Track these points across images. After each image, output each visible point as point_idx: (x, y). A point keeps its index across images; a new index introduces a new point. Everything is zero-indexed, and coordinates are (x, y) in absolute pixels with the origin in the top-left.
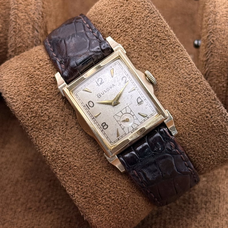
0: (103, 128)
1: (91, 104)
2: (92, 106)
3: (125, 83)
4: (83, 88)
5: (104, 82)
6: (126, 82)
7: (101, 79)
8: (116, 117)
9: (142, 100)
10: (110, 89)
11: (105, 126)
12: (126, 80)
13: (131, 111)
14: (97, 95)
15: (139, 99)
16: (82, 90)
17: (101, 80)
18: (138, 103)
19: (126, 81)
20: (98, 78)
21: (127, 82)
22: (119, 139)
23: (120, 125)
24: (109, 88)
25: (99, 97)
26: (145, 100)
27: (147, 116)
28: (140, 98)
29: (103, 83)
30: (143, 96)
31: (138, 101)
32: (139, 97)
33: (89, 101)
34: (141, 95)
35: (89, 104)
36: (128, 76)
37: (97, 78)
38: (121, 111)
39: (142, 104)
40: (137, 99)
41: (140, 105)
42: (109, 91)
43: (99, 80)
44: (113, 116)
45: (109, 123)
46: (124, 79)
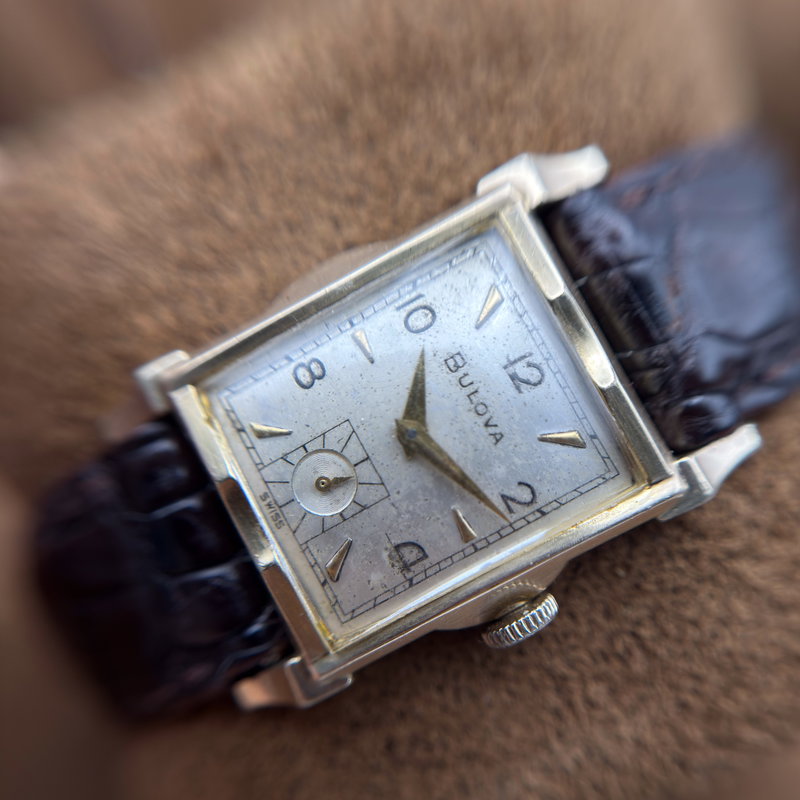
0: (302, 365)
1: (420, 319)
2: (411, 321)
3: (503, 497)
4: (507, 286)
5: (520, 392)
6: (510, 503)
7: (540, 382)
8: (345, 430)
9: (413, 568)
10: (481, 421)
11: (307, 374)
12: (519, 503)
13: (364, 508)
14: (459, 354)
15: (415, 551)
16: (498, 283)
17: (534, 380)
18: (397, 547)
19: (513, 500)
20: (545, 367)
21: (509, 507)
22: (243, 434)
23: (304, 446)
24: (487, 416)
25: (451, 363)
26: (411, 580)
27: (331, 578)
28: (419, 560)
29: (518, 388)
30: (429, 572)
31: (410, 548)
32: (426, 556)
33: (436, 310)
34: (437, 568)
35: (425, 307)
36: (538, 515)
37: (544, 362)
38: (368, 458)
39: (393, 566)
40: (419, 543)
41: (390, 556)
42: (473, 414)
43: (536, 372)
44: (351, 417)
45: (322, 394)
46: (526, 496)
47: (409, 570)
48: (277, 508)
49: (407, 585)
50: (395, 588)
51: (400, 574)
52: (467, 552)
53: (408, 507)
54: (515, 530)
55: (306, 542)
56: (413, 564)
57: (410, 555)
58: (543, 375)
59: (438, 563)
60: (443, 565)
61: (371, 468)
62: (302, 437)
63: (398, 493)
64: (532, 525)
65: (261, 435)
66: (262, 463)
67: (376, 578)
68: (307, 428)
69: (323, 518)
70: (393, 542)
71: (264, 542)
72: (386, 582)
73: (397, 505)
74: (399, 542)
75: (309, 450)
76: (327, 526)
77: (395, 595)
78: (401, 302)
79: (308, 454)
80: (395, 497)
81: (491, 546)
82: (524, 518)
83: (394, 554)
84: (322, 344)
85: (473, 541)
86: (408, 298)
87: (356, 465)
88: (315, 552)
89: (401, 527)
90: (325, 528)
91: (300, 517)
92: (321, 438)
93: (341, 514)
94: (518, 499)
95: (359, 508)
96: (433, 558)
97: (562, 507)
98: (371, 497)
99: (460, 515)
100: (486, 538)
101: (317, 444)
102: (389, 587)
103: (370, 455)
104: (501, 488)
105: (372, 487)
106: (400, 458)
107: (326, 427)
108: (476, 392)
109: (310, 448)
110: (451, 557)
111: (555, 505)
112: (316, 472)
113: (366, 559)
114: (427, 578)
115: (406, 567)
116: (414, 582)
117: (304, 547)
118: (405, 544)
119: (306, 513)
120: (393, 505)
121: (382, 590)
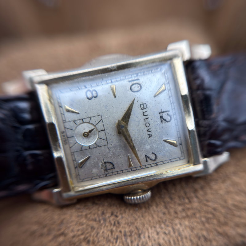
0: (90, 91)
1: (136, 88)
2: (133, 87)
3: (146, 156)
4: (168, 85)
5: (162, 123)
6: (147, 158)
7: (170, 121)
8: (99, 119)
9: (108, 171)
10: (147, 129)
11: (91, 94)
12: (150, 159)
13: (98, 146)
14: (146, 104)
15: (111, 165)
16: (166, 83)
17: (167, 120)
18: (105, 163)
19: (149, 158)
20: (172, 117)
21: (147, 159)
22: (61, 108)
23: (82, 119)
24: (149, 128)
25: (142, 106)
26: (107, 174)
27: (79, 167)
28: (111, 169)
29: (162, 121)
30: (114, 173)
32: (114, 168)
33: (142, 86)
34: (117, 173)
35: (138, 84)
36: (155, 165)
37: (173, 115)
38: (104, 130)
39: (102, 168)
40: (113, 163)
41: (102, 165)
42: (144, 126)
43: (169, 118)
44: (102, 115)
45: (94, 103)
46: (153, 157)
47: (107, 171)
48: (66, 138)
49: (105, 175)
50: (100, 175)
51: (103, 172)
52: (128, 170)
53: (113, 150)
54: (146, 168)
55: (74, 152)
56: (109, 169)
57: (109, 166)
58: (171, 119)
59: (118, 171)
60: (119, 172)
61: (104, 134)
62: (83, 115)
63: (111, 145)
64: (152, 167)
65: (68, 111)
66: (65, 121)
67: (95, 171)
68: (85, 113)
69: (82, 146)
70: (104, 160)
71: (59, 148)
72: (98, 173)
73: (110, 149)
74: (106, 161)
75: (84, 121)
76: (83, 149)
77: (100, 178)
78: (131, 79)
79: (83, 122)
80: (110, 146)
81: (137, 171)
82: (150, 164)
83: (104, 164)
84: (99, 85)
85: (132, 168)
86: (133, 79)
87: (99, 131)
88: (76, 156)
89: (109, 157)
90: (82, 150)
91: (74, 143)
92: (90, 119)
93: (89, 146)
94: (151, 158)
95: (96, 146)
96: (116, 169)
97: (164, 164)
98: (101, 144)
99: (130, 158)
100: (136, 168)
101: (88, 120)
102: (98, 175)
103: (105, 129)
104: (146, 153)
105: (103, 140)
106: (115, 133)
107: (92, 115)
108: (148, 118)
109: (85, 121)
110: (122, 171)
111: (162, 163)
112: (84, 129)
113: (93, 163)
114: (112, 175)
115: (106, 170)
116: (108, 175)
117: (73, 153)
118: (109, 162)
119: (77, 142)
120: (108, 148)
121: (96, 175)
